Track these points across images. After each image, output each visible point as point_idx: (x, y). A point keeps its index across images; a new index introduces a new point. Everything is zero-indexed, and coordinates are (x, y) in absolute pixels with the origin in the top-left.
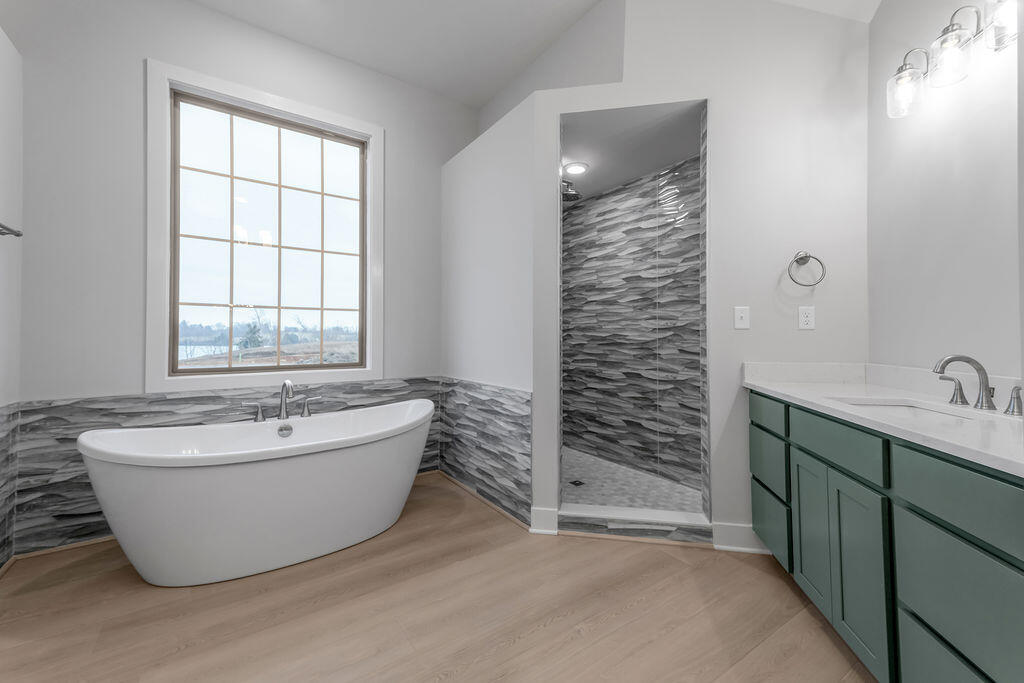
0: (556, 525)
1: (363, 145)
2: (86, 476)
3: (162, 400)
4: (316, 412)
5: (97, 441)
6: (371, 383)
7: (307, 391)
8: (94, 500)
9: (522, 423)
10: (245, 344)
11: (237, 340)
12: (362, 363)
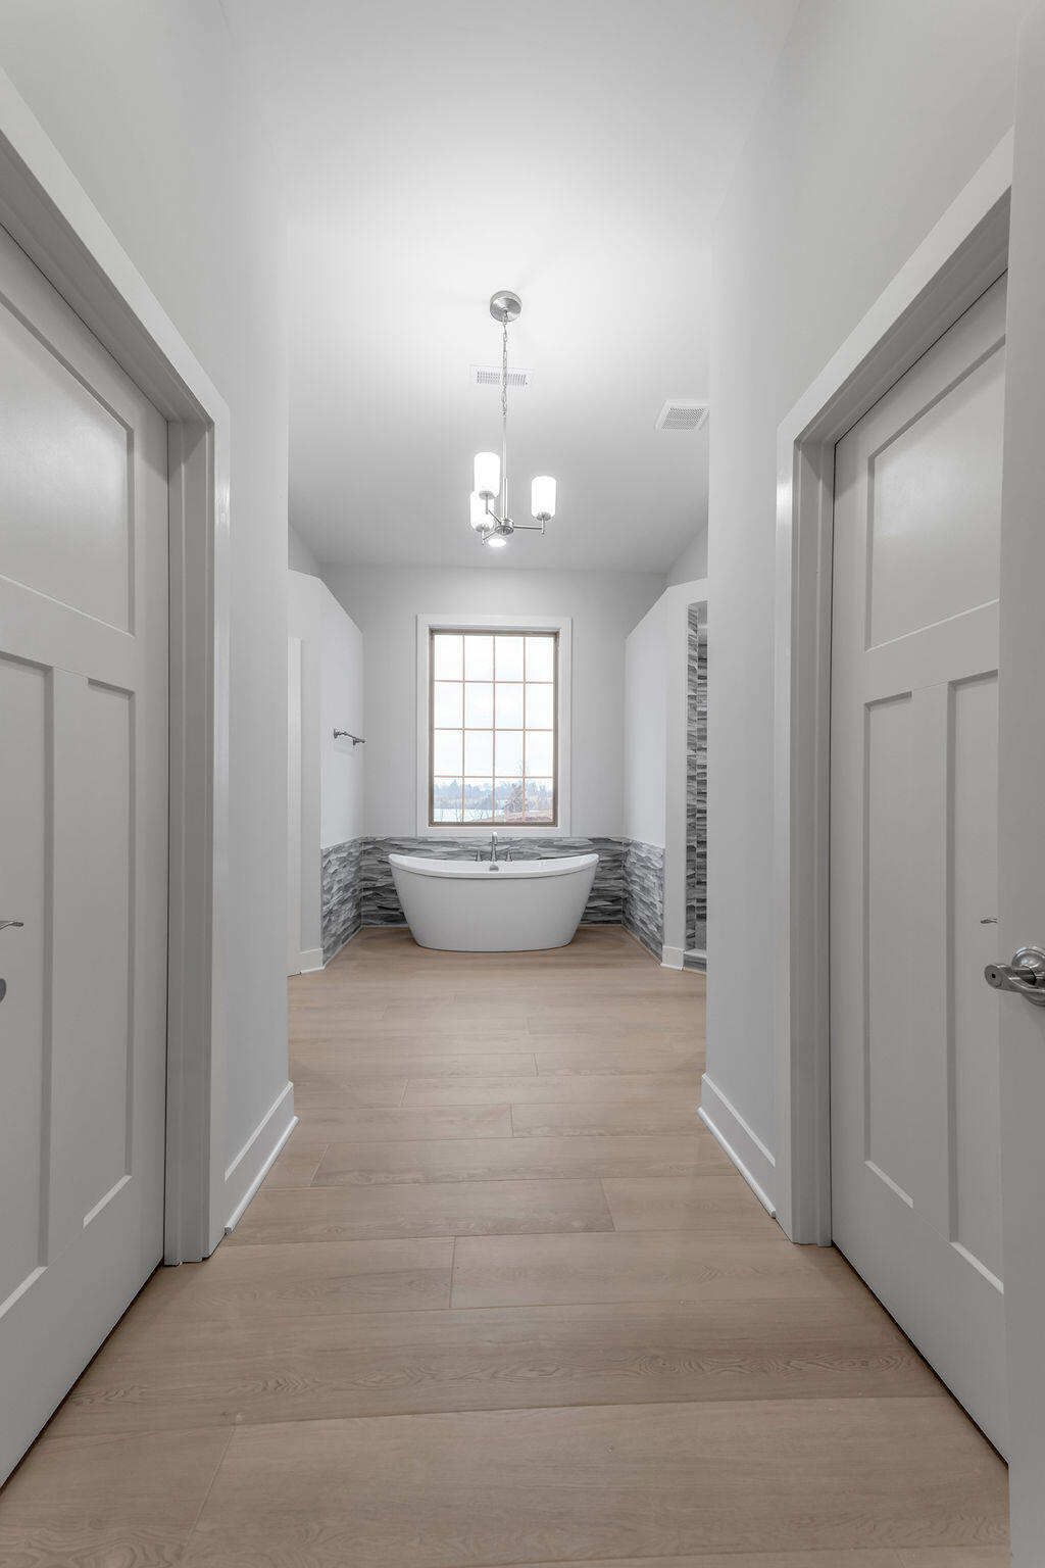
0: (682, 963)
1: (556, 635)
2: (393, 885)
3: (425, 842)
4: (519, 859)
5: (398, 859)
6: (561, 839)
7: (511, 843)
8: (398, 901)
9: (660, 874)
10: (510, 808)
11: (503, 803)
12: (554, 823)
